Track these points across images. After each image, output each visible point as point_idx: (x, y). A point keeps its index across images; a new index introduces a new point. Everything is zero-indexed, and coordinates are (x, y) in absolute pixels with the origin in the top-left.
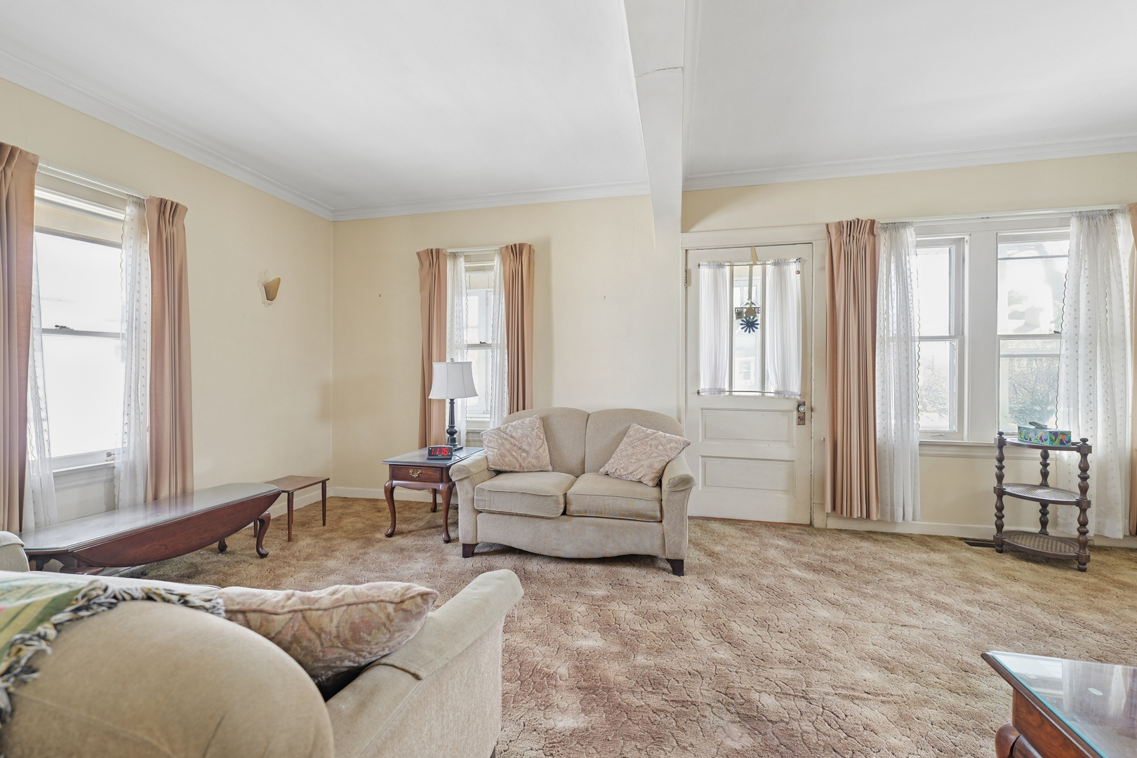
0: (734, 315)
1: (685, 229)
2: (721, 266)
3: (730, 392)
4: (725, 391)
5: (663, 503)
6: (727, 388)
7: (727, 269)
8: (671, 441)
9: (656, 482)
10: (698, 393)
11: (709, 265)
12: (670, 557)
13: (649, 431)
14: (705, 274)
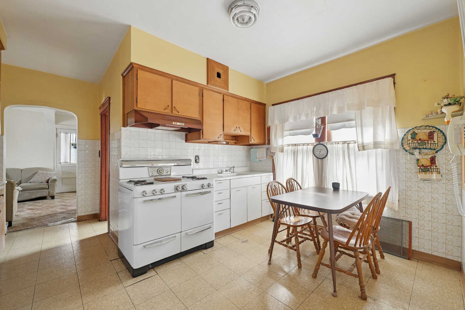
0: (71, 145)
1: (56, 123)
2: (67, 133)
3: (70, 162)
4: (68, 162)
5: (49, 185)
6: (69, 161)
7: (69, 135)
8: (51, 173)
9: (47, 182)
10: (60, 163)
11: (64, 133)
12: (51, 196)
13: (44, 172)
14: (63, 135)
